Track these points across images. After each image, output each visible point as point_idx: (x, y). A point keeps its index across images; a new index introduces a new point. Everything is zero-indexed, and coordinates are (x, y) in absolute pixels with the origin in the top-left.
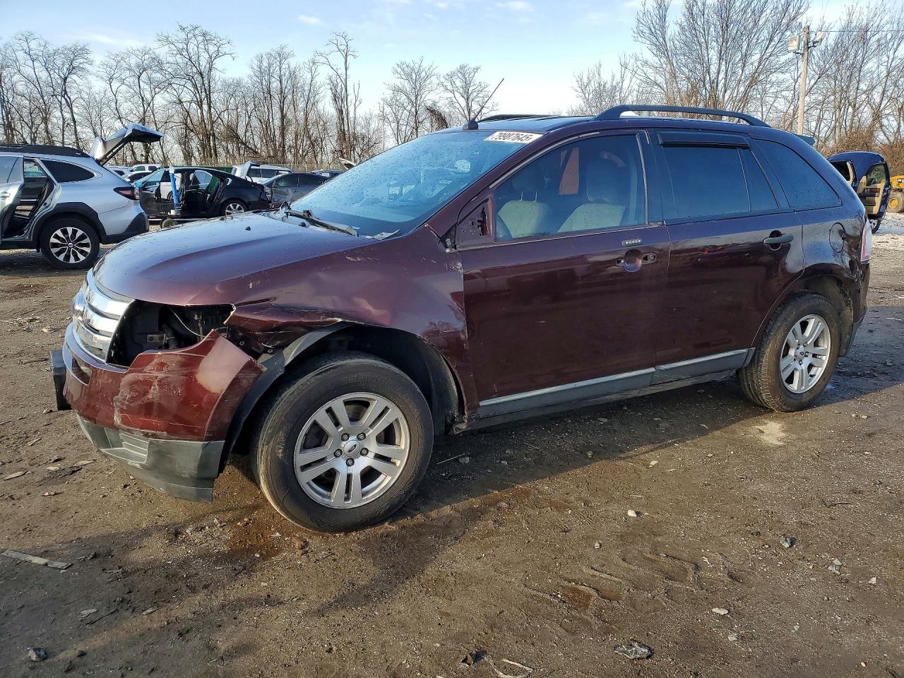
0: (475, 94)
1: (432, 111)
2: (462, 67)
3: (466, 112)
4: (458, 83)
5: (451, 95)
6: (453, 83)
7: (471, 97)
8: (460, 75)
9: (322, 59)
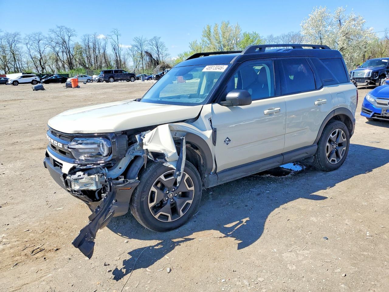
0: (160, 46)
1: (147, 52)
2: (155, 37)
3: (157, 52)
4: (154, 42)
5: (152, 47)
6: (152, 43)
7: (159, 47)
8: (154, 40)
9: (110, 37)
